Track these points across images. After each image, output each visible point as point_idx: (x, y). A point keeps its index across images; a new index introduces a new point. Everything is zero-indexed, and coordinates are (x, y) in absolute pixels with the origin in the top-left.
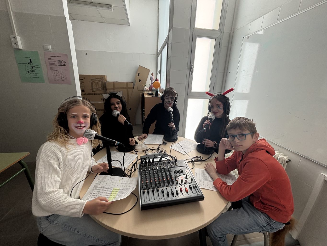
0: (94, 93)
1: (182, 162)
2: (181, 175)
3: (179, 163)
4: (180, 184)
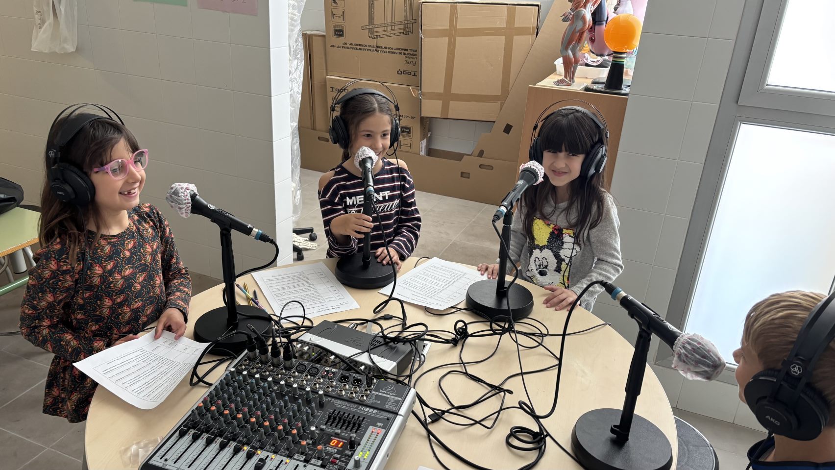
0: (373, 42)
1: (392, 395)
2: (343, 434)
3: (377, 393)
4: (307, 461)
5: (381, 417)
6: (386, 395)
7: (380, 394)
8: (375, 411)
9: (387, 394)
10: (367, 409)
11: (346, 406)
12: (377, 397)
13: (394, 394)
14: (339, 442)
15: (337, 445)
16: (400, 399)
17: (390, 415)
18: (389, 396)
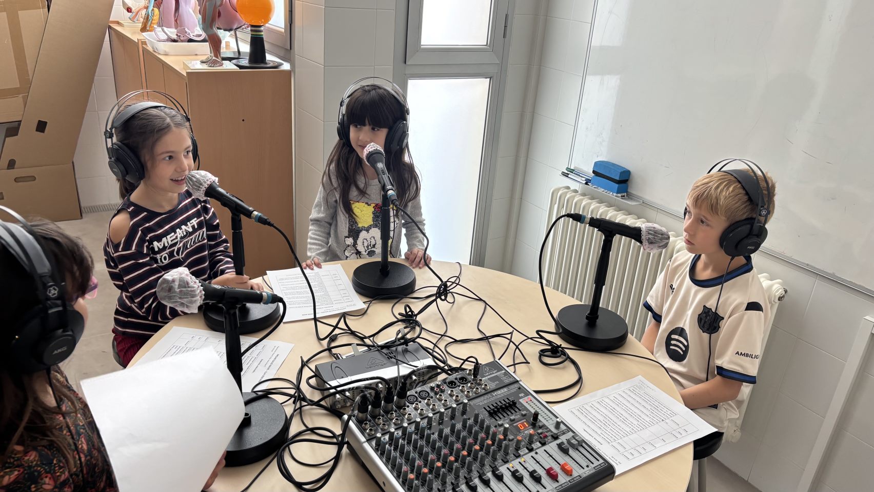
1: (496, 372)
2: (517, 417)
3: (486, 378)
4: (531, 450)
5: (515, 390)
6: (493, 375)
7: (489, 377)
8: (505, 389)
9: (491, 374)
10: (499, 392)
11: (484, 400)
12: (492, 380)
13: (496, 371)
14: (522, 424)
15: (524, 426)
16: (504, 371)
17: (516, 385)
18: (495, 374)
